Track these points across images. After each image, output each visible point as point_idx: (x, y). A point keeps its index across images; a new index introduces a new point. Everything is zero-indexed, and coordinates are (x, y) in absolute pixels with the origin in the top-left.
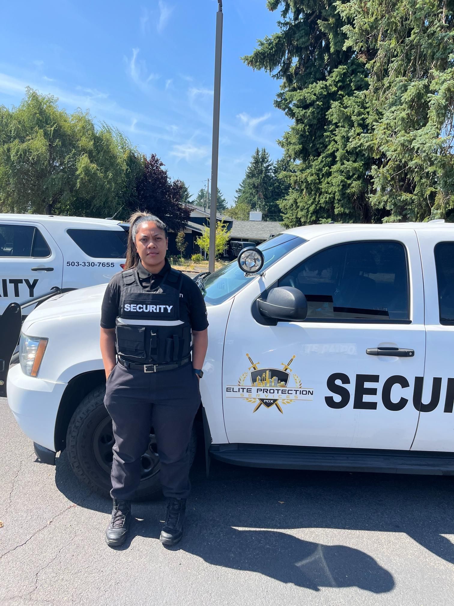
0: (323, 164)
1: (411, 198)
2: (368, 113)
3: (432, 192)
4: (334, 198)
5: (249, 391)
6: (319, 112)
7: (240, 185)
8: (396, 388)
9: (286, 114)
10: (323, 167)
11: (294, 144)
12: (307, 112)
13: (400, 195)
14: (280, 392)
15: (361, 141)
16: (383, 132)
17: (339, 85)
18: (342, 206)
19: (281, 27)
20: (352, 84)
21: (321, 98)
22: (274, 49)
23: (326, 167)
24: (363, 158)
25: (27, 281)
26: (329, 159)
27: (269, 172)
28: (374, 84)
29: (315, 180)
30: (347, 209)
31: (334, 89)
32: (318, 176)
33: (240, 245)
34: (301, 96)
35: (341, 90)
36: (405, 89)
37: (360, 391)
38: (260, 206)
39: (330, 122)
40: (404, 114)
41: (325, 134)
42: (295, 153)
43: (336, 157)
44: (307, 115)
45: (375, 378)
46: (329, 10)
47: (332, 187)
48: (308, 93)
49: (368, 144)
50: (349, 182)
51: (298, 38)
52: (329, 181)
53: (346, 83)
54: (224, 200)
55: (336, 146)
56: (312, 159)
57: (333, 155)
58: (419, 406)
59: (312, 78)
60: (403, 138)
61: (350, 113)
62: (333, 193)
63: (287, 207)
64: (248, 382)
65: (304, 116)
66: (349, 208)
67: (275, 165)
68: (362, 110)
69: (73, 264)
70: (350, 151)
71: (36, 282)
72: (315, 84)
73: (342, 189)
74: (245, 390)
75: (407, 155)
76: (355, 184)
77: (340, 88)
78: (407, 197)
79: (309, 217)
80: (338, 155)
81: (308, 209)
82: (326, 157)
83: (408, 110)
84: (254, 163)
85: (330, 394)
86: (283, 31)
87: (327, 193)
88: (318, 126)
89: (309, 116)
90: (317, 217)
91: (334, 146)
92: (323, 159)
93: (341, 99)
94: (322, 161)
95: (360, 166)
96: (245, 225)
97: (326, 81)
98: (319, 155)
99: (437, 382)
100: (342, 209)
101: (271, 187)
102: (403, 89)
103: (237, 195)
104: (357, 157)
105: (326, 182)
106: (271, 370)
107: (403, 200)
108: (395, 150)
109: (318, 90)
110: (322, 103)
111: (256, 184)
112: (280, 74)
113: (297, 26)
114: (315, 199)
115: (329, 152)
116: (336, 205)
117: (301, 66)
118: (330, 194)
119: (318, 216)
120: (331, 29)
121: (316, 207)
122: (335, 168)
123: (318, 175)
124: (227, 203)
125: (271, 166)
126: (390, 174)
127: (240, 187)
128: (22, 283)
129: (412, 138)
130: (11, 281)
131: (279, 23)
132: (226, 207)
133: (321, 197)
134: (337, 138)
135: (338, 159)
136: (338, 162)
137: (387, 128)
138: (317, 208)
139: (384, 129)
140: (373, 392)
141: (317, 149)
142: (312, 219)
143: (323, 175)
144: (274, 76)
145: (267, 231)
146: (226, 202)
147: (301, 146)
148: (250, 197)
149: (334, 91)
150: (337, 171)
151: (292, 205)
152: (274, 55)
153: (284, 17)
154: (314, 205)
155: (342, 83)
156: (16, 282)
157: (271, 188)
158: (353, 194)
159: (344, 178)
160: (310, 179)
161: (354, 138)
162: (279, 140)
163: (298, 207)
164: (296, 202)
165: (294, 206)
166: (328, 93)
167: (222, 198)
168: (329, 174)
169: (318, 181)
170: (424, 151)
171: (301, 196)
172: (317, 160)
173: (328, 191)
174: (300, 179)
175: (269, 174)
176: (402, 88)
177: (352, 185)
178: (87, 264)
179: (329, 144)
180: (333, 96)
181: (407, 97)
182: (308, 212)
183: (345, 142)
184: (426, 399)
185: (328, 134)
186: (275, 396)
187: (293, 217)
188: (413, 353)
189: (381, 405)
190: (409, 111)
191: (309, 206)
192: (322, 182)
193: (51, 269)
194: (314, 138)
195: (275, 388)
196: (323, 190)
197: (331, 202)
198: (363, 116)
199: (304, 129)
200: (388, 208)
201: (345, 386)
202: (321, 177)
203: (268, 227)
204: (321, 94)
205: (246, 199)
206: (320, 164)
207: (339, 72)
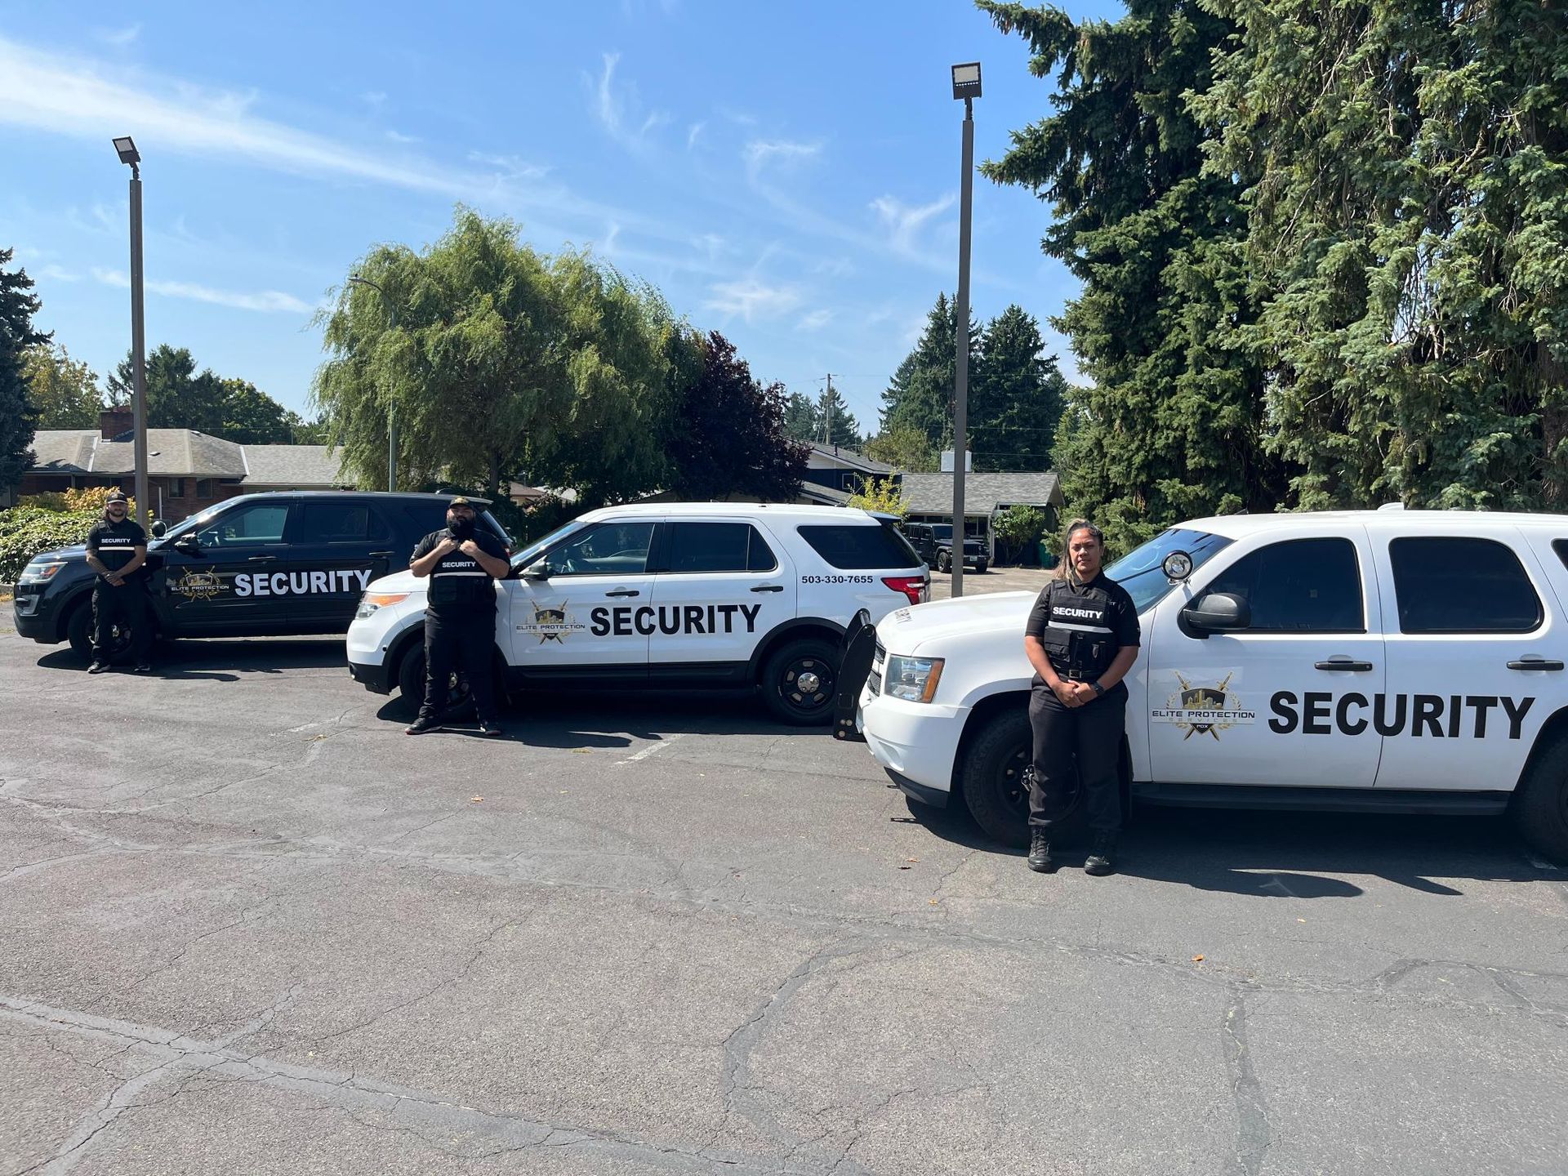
0: (1158, 371)
1: (1347, 443)
2: (1247, 273)
3: (1384, 431)
4: (1184, 438)
5: (1179, 714)
6: (1146, 270)
7: (892, 381)
8: (1353, 707)
9: (1074, 272)
10: (1159, 376)
11: (1095, 331)
12: (1121, 272)
13: (1327, 439)
14: (1216, 715)
15: (1243, 339)
16: (1283, 322)
17: (1182, 216)
18: (1202, 454)
19: (1058, 106)
20: (1209, 215)
21: (1147, 243)
22: (1045, 151)
23: (1165, 376)
24: (1241, 360)
25: (744, 608)
26: (1170, 362)
27: (973, 350)
28: (1259, 230)
29: (1143, 403)
30: (1213, 459)
31: (1174, 224)
32: (1149, 395)
33: (927, 530)
34: (1106, 240)
35: (1187, 226)
36: (1323, 249)
37: (1310, 712)
38: (951, 433)
39: (1171, 290)
40: (1323, 296)
41: (1159, 312)
42: (1097, 349)
43: (1185, 358)
44: (1122, 277)
45: (1327, 697)
46: (1158, 77)
47: (1180, 416)
48: (1122, 234)
49: (1257, 344)
50: (1215, 406)
51: (1094, 125)
52: (1172, 404)
53: (1196, 212)
54: (851, 418)
55: (1183, 335)
56: (1131, 360)
57: (1179, 353)
58: (1383, 730)
59: (1124, 199)
60: (1322, 340)
61: (1211, 274)
62: (1182, 429)
63: (1080, 455)
64: (1177, 703)
65: (1115, 278)
66: (1214, 458)
67: (986, 334)
68: (1235, 268)
69: (810, 580)
70: (1214, 347)
71: (757, 608)
72: (1133, 216)
73: (1201, 420)
74: (1175, 714)
75: (1330, 369)
76: (1227, 410)
77: (1186, 222)
78: (1339, 442)
79: (1132, 476)
80: (1190, 354)
81: (1129, 459)
82: (1164, 358)
83: (1330, 287)
84: (933, 330)
85: (1275, 716)
86: (1062, 113)
87: (1168, 429)
88: (1142, 295)
89: (1125, 278)
90: (1149, 475)
91: (1180, 337)
92: (1158, 362)
93: (1188, 243)
94: (1155, 366)
95: (1236, 375)
96: (931, 484)
97: (1155, 209)
98: (1147, 353)
99: (1401, 700)
100: (1203, 459)
101: (979, 386)
102: (1319, 249)
103: (884, 405)
104: (1229, 359)
105: (1165, 406)
106: (1204, 690)
107: (1331, 447)
108: (1309, 360)
109: (1141, 229)
110: (1150, 253)
111: (940, 380)
112: (1055, 192)
113: (1091, 101)
114: (1143, 440)
115: (1171, 347)
116: (1190, 452)
117: (1099, 175)
118: (1175, 430)
119: (1152, 474)
120: (1160, 108)
121: (1147, 457)
122: (1183, 379)
123: (1148, 392)
124: (858, 425)
125: (976, 335)
126: (1305, 401)
127: (892, 386)
128: (736, 610)
129: (1340, 339)
130: (721, 609)
131: (1054, 97)
132: (856, 436)
133: (1157, 436)
134: (1185, 322)
135: (1189, 361)
136: (1190, 368)
137: (1291, 315)
138: (1150, 457)
139: (1286, 317)
140: (1326, 712)
141: (1143, 340)
142: (1139, 480)
143: (1159, 393)
144: (1043, 196)
145: (987, 495)
146: (856, 423)
147: (1109, 336)
148: (921, 410)
149: (1174, 227)
150: (1189, 386)
151: (1091, 450)
152: (1046, 161)
153: (1064, 88)
154: (1142, 453)
155: (1189, 212)
156: (728, 610)
157: (979, 389)
158: (1224, 430)
159: (1203, 400)
160: (1131, 401)
161: (1227, 333)
162: (1053, 317)
163: (1104, 455)
164: (1099, 443)
165: (1095, 454)
166: (1161, 233)
167: (846, 414)
168: (1171, 391)
169: (1148, 404)
170: (1364, 366)
171: (1110, 433)
172: (1145, 361)
173: (1171, 424)
174: (1111, 402)
175: (972, 354)
176: (1317, 247)
177: (1222, 413)
178: (832, 579)
179: (1170, 332)
180: (1173, 239)
181: (1328, 264)
182: (1130, 465)
183: (1204, 331)
184: (1390, 720)
185: (1166, 312)
186: (1210, 720)
187: (1094, 475)
188: (1371, 665)
189: (1335, 728)
190: (1333, 290)
191: (1131, 453)
192: (1157, 406)
193: (779, 589)
194: (1134, 318)
195: (1209, 711)
196: (1161, 423)
197: (1179, 444)
198: (1237, 280)
199: (1115, 302)
200: (1301, 461)
201: (1291, 706)
202: (1154, 395)
203: (988, 487)
204: (1149, 234)
205: (912, 416)
206: (1151, 371)
207: (1182, 192)
